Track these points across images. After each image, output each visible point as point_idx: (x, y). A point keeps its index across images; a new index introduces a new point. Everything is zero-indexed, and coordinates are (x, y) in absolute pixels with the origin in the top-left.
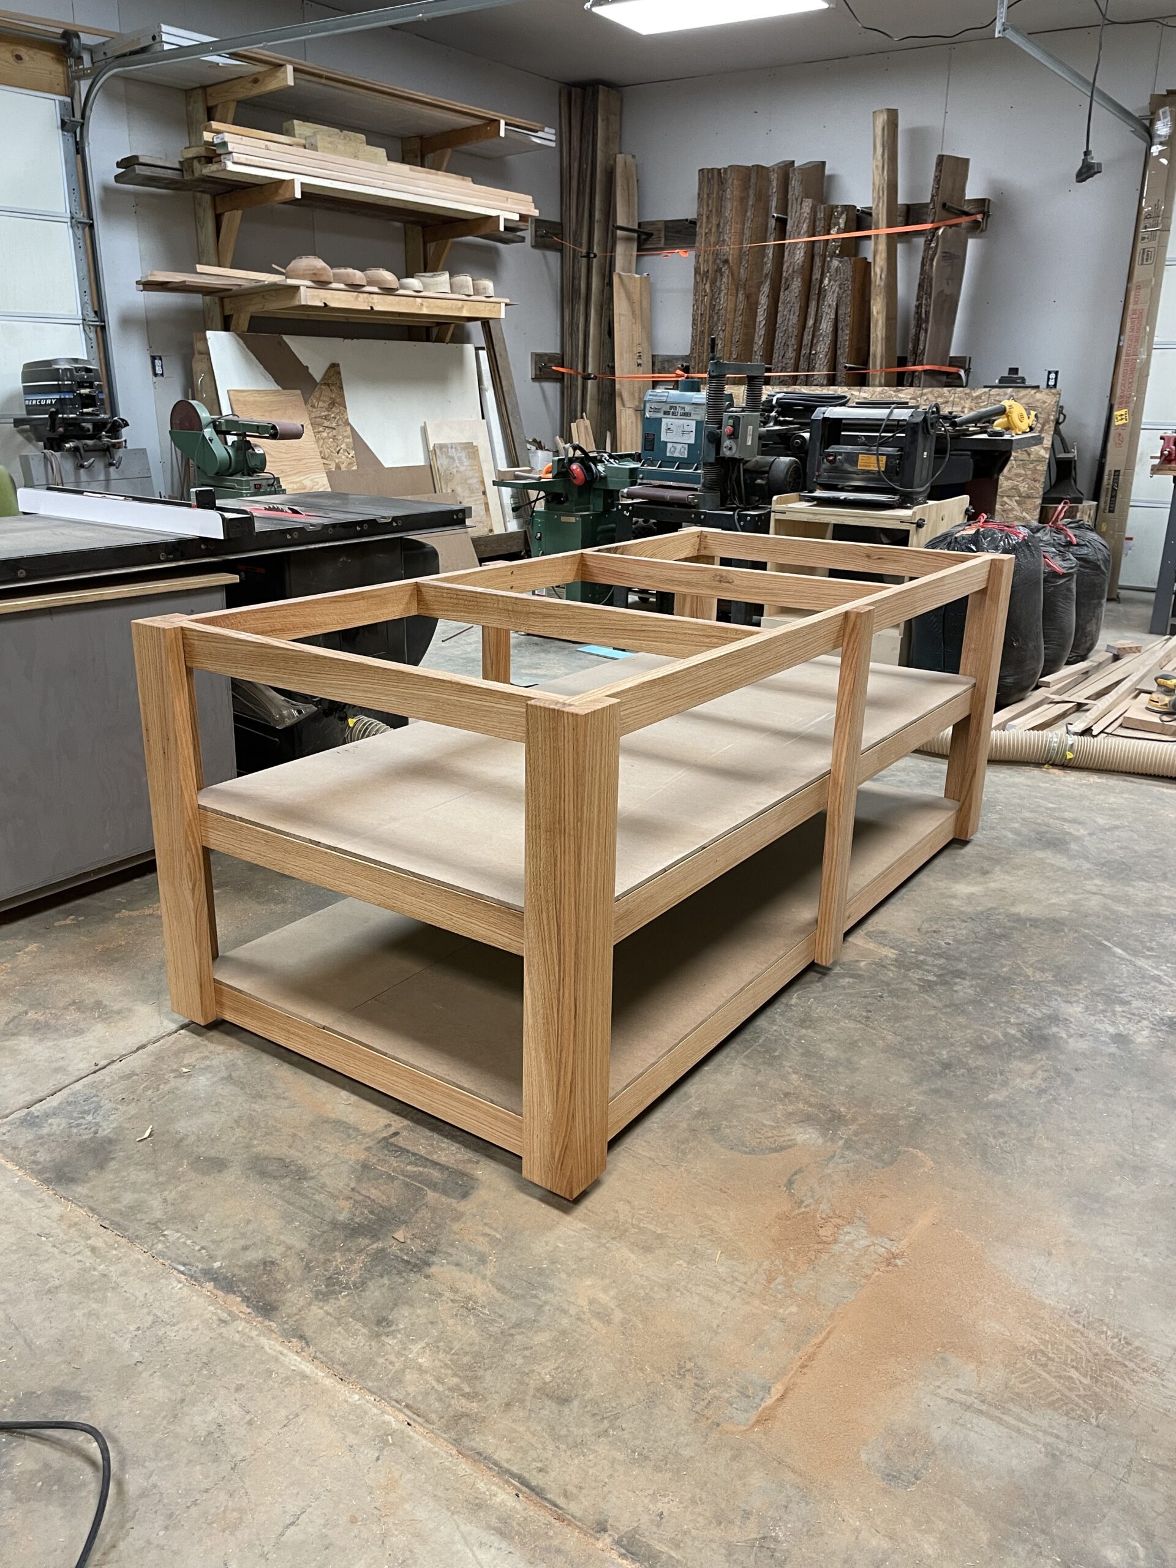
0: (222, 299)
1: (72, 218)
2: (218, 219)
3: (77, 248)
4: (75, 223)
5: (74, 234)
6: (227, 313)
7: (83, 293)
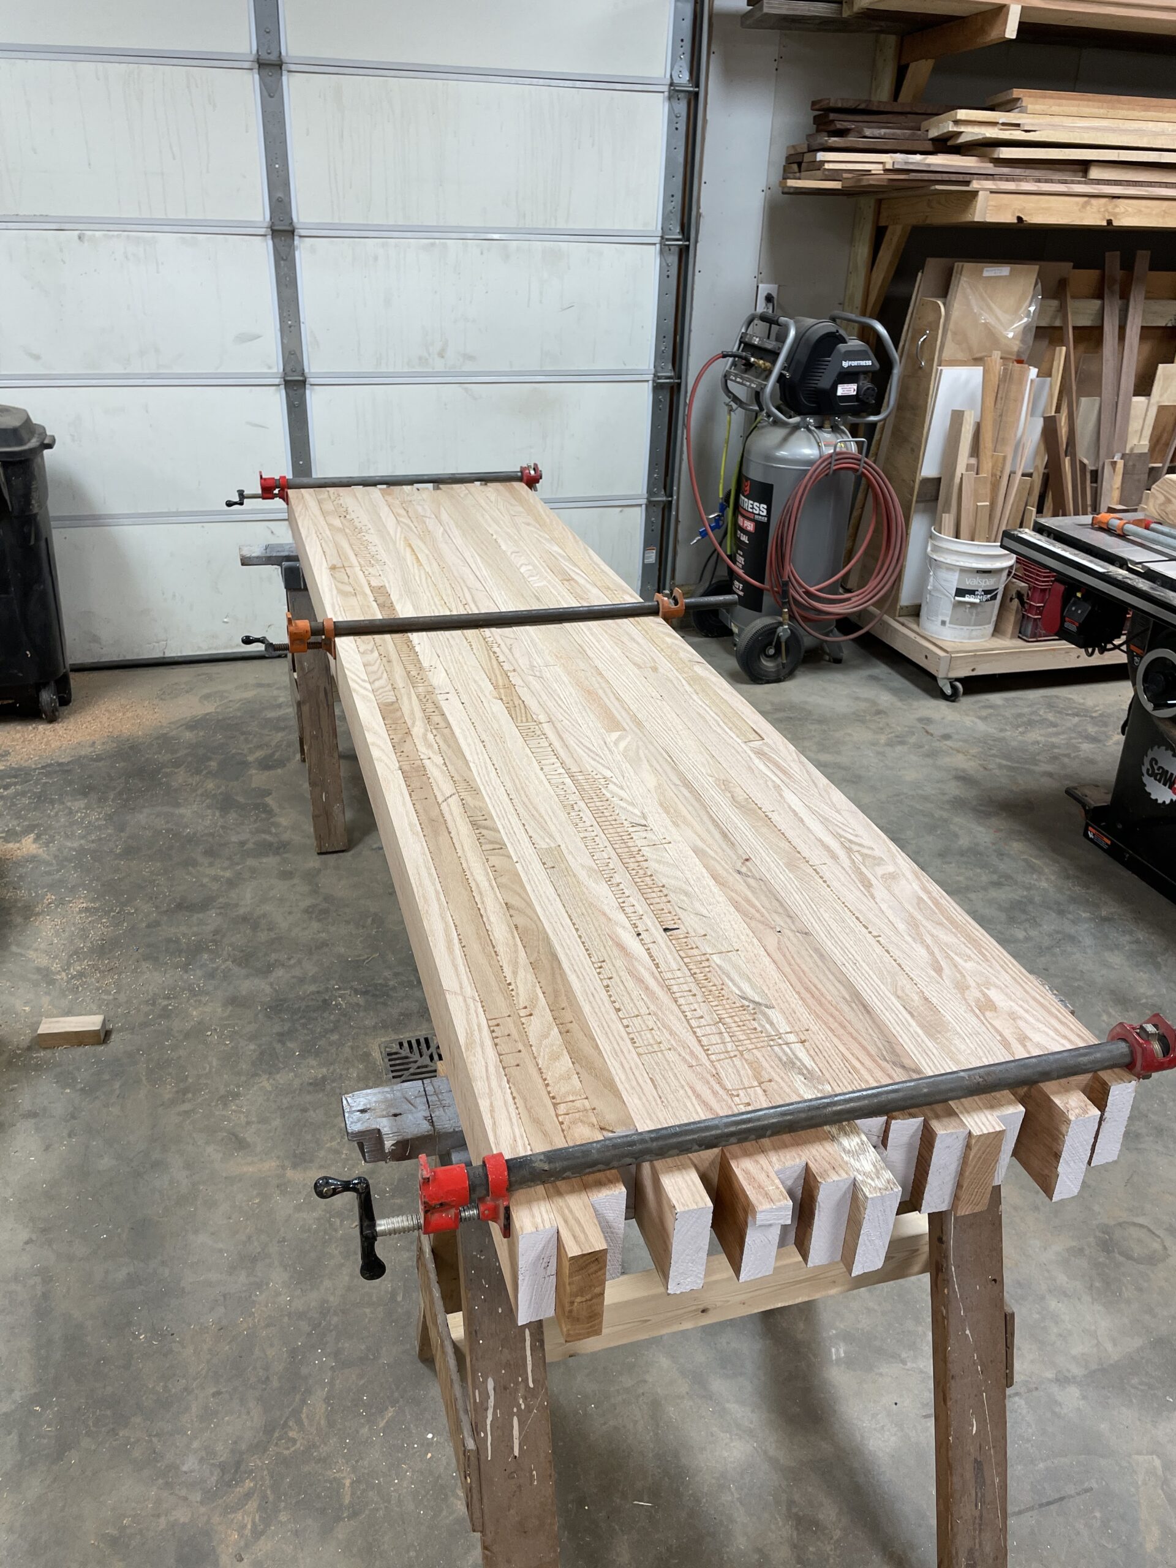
0: (879, 202)
1: (672, 84)
2: (901, 73)
3: (672, 128)
4: (674, 92)
5: (671, 110)
6: (882, 223)
7: (668, 197)
